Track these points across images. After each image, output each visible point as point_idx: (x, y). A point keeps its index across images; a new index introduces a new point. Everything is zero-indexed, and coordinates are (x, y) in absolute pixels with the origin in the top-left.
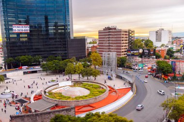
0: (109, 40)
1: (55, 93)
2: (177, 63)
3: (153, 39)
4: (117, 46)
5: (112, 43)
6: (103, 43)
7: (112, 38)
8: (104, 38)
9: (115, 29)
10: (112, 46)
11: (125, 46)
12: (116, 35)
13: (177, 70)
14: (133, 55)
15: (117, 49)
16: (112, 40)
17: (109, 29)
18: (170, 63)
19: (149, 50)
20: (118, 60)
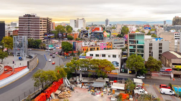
0: (29, 26)
4: (36, 31)
5: (31, 28)
6: (23, 28)
7: (32, 23)
8: (24, 23)
9: (34, 16)
10: (31, 31)
11: (43, 29)
12: (35, 21)
14: (49, 38)
15: (36, 33)
16: (31, 26)
17: (29, 16)
19: (62, 34)
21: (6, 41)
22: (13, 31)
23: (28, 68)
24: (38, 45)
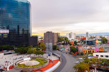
0: (49, 38)
1: (21, 64)
2: (79, 47)
3: (68, 37)
4: (53, 40)
5: (50, 39)
6: (46, 39)
7: (50, 36)
8: (46, 36)
9: (51, 32)
10: (50, 40)
11: (56, 40)
12: (52, 35)
13: (79, 50)
14: (60, 44)
15: (52, 41)
16: (50, 38)
17: (49, 32)
18: (76, 47)
19: (66, 42)
20: (53, 47)
21: (42, 46)
22: (41, 40)
23: (60, 61)
24: (55, 48)
